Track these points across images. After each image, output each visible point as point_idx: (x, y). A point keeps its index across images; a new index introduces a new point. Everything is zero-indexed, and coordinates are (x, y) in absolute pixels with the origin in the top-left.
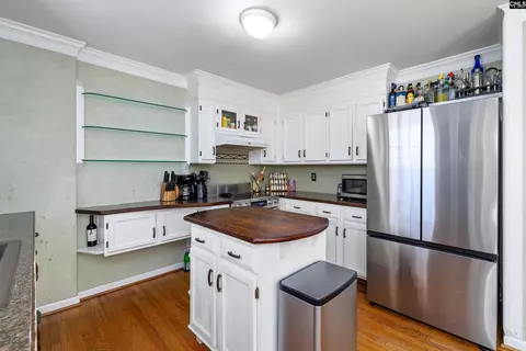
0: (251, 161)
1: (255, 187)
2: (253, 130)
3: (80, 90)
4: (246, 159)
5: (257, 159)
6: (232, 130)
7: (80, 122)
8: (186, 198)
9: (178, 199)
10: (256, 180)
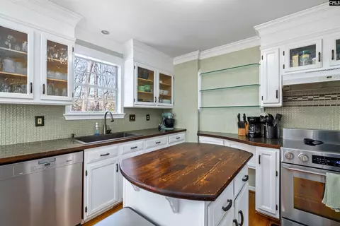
3: (199, 73)
6: (305, 68)
7: (199, 89)
8: (252, 136)
9: (248, 136)
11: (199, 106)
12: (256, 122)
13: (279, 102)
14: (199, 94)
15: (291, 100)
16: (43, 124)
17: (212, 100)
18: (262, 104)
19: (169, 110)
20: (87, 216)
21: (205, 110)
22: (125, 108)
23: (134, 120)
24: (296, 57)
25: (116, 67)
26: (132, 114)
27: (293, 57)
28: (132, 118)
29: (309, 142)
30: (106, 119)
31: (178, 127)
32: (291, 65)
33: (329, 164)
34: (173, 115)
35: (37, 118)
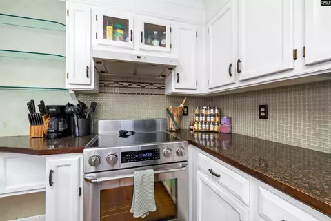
0: (167, 92)
1: (171, 125)
2: (161, 45)
5: (174, 87)
6: (119, 43)
8: (53, 136)
9: (47, 137)
10: (172, 116)
13: (90, 84)
15: (107, 86)
24: (110, 29)
27: (108, 27)
29: (123, 134)
32: (105, 36)
33: (138, 160)
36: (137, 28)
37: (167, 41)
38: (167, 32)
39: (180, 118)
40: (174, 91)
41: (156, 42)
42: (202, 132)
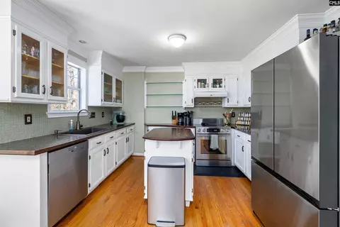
0: (223, 106)
1: (225, 121)
2: (220, 87)
3: (145, 82)
4: (221, 104)
5: (226, 104)
7: (145, 94)
8: (180, 124)
9: (178, 124)
10: (226, 117)
11: (146, 105)
12: (181, 115)
13: (192, 105)
14: (145, 97)
15: (197, 104)
16: (31, 123)
17: (155, 102)
18: (184, 106)
19: (119, 108)
20: (90, 190)
21: (150, 109)
22: (88, 107)
23: (94, 117)
24: (199, 83)
25: (79, 69)
26: (93, 112)
28: (93, 115)
29: (204, 124)
30: (78, 117)
31: (127, 121)
32: (198, 87)
34: (123, 113)
35: (26, 116)
36: (210, 82)
37: (223, 85)
38: (223, 81)
39: (230, 118)
40: (226, 106)
41: (218, 86)
42: (241, 125)
